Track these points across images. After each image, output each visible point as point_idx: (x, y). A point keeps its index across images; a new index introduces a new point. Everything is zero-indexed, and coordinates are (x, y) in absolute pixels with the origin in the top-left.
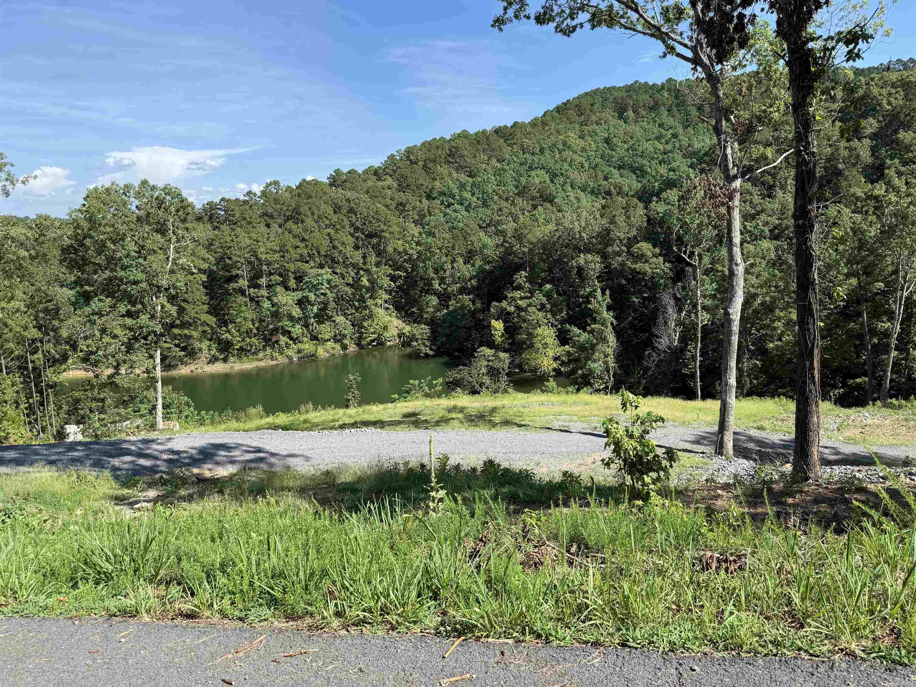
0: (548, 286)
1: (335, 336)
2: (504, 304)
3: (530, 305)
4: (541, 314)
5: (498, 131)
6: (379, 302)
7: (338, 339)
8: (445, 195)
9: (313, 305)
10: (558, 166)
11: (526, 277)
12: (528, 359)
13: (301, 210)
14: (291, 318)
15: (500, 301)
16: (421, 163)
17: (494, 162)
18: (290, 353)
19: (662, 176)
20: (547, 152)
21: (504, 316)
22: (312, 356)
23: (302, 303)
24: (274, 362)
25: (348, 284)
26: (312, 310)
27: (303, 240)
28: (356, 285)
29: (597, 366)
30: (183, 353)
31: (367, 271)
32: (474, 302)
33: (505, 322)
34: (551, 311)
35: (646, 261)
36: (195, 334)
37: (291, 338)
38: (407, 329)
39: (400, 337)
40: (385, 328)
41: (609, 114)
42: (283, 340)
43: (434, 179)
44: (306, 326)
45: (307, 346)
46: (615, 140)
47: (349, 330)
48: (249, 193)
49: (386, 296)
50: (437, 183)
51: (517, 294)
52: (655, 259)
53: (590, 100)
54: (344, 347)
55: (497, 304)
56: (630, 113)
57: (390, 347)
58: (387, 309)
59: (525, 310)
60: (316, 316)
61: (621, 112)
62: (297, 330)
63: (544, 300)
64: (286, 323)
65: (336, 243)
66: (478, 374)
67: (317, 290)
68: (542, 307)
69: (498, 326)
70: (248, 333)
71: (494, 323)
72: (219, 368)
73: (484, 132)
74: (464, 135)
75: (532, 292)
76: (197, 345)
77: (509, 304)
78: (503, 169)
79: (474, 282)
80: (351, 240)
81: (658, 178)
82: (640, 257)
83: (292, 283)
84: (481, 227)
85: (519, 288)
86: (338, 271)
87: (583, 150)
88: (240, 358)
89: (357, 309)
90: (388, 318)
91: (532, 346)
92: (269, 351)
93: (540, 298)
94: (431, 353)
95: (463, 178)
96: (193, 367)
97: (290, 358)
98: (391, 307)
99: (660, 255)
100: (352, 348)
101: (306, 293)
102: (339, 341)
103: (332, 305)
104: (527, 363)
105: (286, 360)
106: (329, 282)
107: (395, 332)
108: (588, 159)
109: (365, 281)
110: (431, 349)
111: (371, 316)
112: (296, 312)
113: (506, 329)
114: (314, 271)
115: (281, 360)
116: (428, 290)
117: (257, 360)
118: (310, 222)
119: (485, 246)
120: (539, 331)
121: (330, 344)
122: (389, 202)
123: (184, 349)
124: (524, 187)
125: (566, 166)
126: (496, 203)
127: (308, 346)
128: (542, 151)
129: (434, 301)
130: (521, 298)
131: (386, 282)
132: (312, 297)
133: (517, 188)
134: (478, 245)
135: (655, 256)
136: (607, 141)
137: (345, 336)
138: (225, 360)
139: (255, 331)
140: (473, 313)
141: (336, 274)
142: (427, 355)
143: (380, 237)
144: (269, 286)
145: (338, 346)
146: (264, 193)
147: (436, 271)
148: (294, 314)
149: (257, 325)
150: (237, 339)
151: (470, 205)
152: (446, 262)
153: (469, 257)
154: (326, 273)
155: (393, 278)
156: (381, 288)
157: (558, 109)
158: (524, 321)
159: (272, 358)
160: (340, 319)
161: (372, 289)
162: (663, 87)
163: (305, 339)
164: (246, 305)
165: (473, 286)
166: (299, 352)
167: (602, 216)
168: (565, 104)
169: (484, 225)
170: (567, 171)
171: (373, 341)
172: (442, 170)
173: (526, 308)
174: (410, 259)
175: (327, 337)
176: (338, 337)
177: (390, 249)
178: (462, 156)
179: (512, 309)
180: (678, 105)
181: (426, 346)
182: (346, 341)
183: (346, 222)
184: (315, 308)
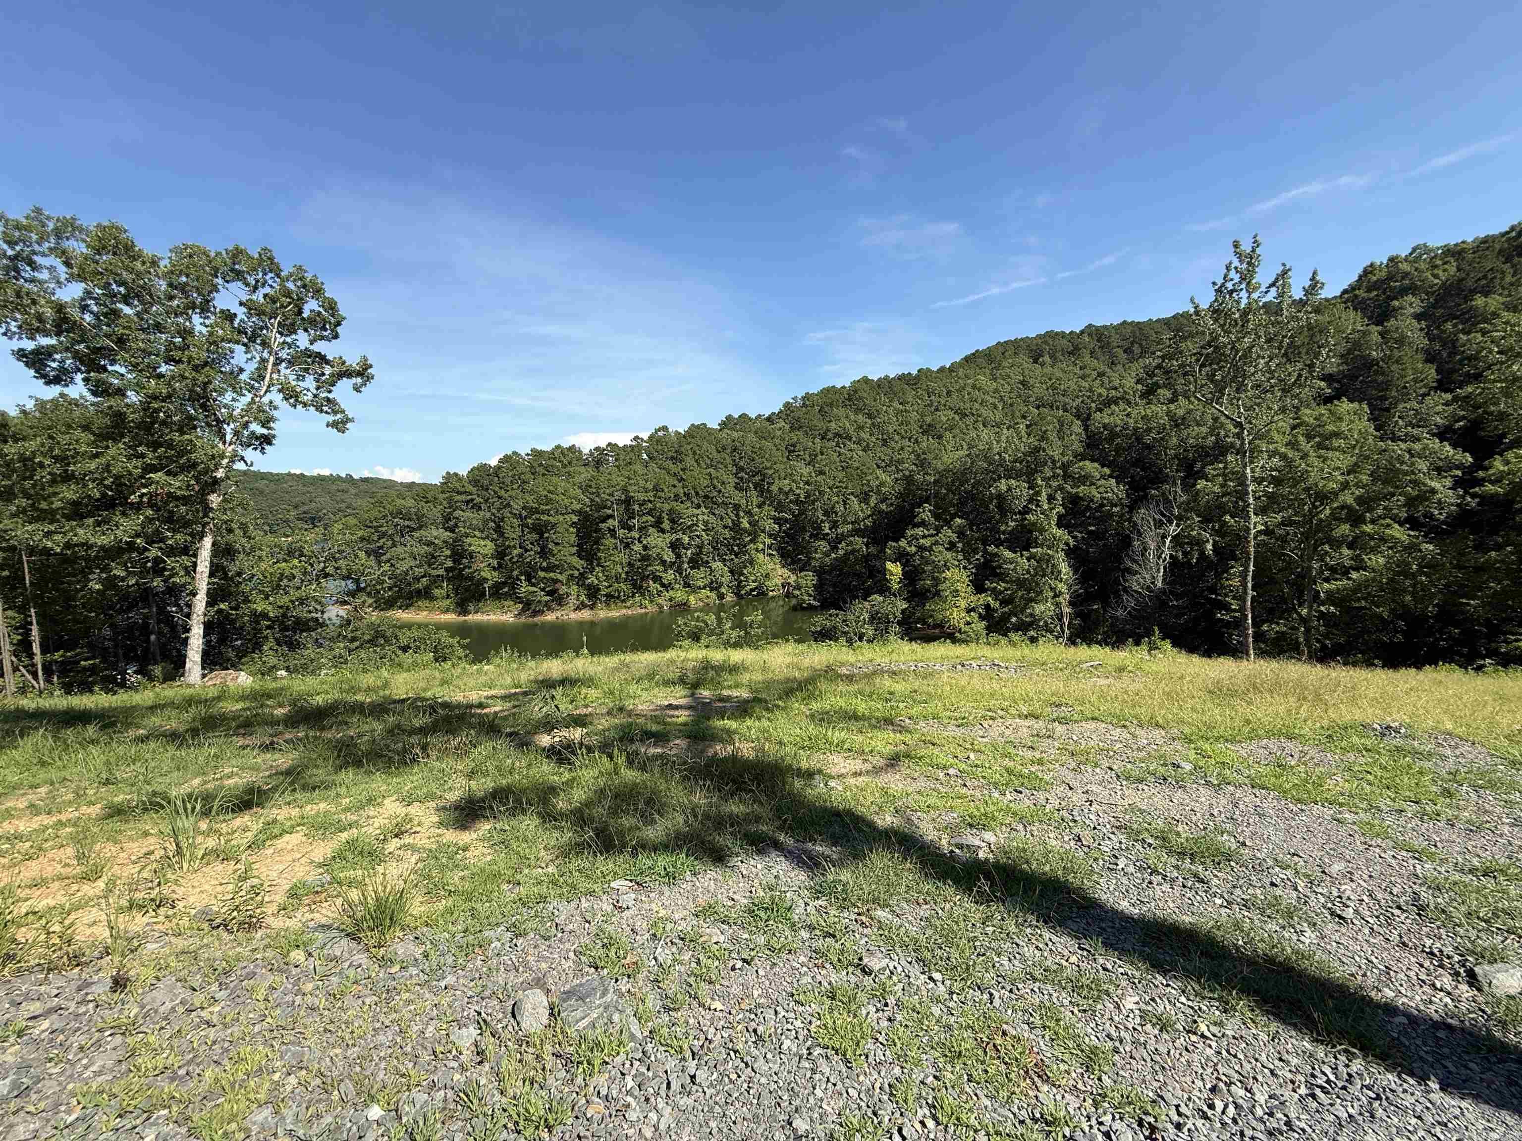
0: (959, 522)
1: (712, 583)
2: (903, 543)
3: (936, 543)
4: (949, 555)
5: (902, 378)
6: (761, 546)
7: (715, 586)
8: (840, 436)
9: (687, 549)
10: (968, 406)
11: (930, 511)
12: (933, 611)
13: (682, 449)
14: (662, 562)
15: (897, 540)
16: (817, 408)
17: (896, 404)
18: (660, 601)
19: (1100, 395)
20: (955, 395)
21: (901, 557)
22: (685, 604)
23: (675, 546)
24: (643, 611)
25: (725, 527)
26: (686, 554)
27: (681, 480)
28: (736, 527)
29: (1043, 609)
30: (548, 598)
31: (749, 513)
32: (867, 545)
33: (904, 565)
34: (962, 551)
35: (1092, 484)
36: (563, 578)
37: (663, 585)
38: (792, 579)
39: (784, 587)
40: (767, 576)
41: (1024, 360)
42: (653, 586)
43: (830, 421)
44: (679, 571)
46: (1032, 381)
47: (727, 578)
48: (636, 438)
49: (768, 541)
50: (833, 424)
51: (920, 531)
52: (1103, 482)
53: (1001, 350)
54: (721, 597)
55: (894, 544)
56: (1047, 358)
57: (773, 597)
58: (770, 555)
59: (930, 549)
60: (691, 560)
61: (1036, 358)
62: (669, 576)
63: (954, 537)
64: (657, 568)
65: (715, 482)
66: (857, 622)
67: (692, 532)
68: (952, 547)
69: (895, 569)
70: (617, 579)
71: (889, 565)
72: (586, 615)
73: (887, 377)
74: (866, 380)
75: (938, 530)
76: (563, 590)
77: (910, 544)
78: (906, 411)
79: (868, 523)
80: (732, 480)
81: (1095, 398)
82: (1085, 479)
83: (666, 525)
84: (878, 467)
85: (923, 524)
86: (716, 512)
87: (996, 391)
88: (608, 604)
89: (736, 555)
90: (770, 566)
91: (937, 593)
92: (638, 598)
93: (948, 534)
94: (816, 604)
95: (861, 418)
96: (559, 614)
97: (661, 607)
98: (775, 553)
99: (1111, 476)
100: (730, 598)
101: (680, 535)
102: (717, 589)
103: (708, 548)
104: (931, 616)
105: (656, 609)
106: (706, 523)
107: (779, 581)
108: (1002, 399)
109: (745, 524)
110: (815, 599)
111: (751, 562)
112: (669, 556)
113: (905, 573)
114: (690, 511)
115: (651, 609)
116: (818, 535)
117: (626, 607)
118: (689, 461)
119: (882, 484)
120: (948, 574)
121: (706, 592)
122: (777, 441)
123: (549, 593)
124: (929, 425)
125: (977, 406)
126: (897, 442)
127: (679, 595)
128: (949, 393)
129: (823, 545)
130: (924, 537)
131: (770, 525)
132: (686, 540)
133: (921, 427)
134: (874, 484)
135: (1103, 477)
136: (1023, 383)
137: (721, 585)
138: (592, 607)
139: (623, 576)
140: (867, 558)
141: (714, 514)
142: (810, 607)
143: (764, 475)
144: (641, 529)
145: (713, 595)
146: (651, 437)
147: (826, 513)
148: (666, 557)
149: (626, 569)
150: (605, 584)
151: (868, 445)
152: (837, 502)
153: (864, 498)
154: (703, 515)
155: (777, 521)
156: (763, 531)
157: (967, 359)
158: (927, 563)
159: (641, 606)
160: (717, 565)
161: (754, 534)
162: (1082, 332)
163: (677, 586)
164: (616, 548)
165: (866, 526)
166: (671, 600)
167: (1029, 435)
168: (973, 354)
169: (883, 464)
170: (977, 410)
171: (752, 590)
172: (840, 412)
173: (931, 547)
174: (797, 500)
175: (700, 584)
176: (715, 585)
177: (774, 488)
178: (861, 398)
179: (913, 549)
180: (1101, 347)
181: (810, 596)
182: (723, 590)
183: (729, 460)
184: (689, 552)
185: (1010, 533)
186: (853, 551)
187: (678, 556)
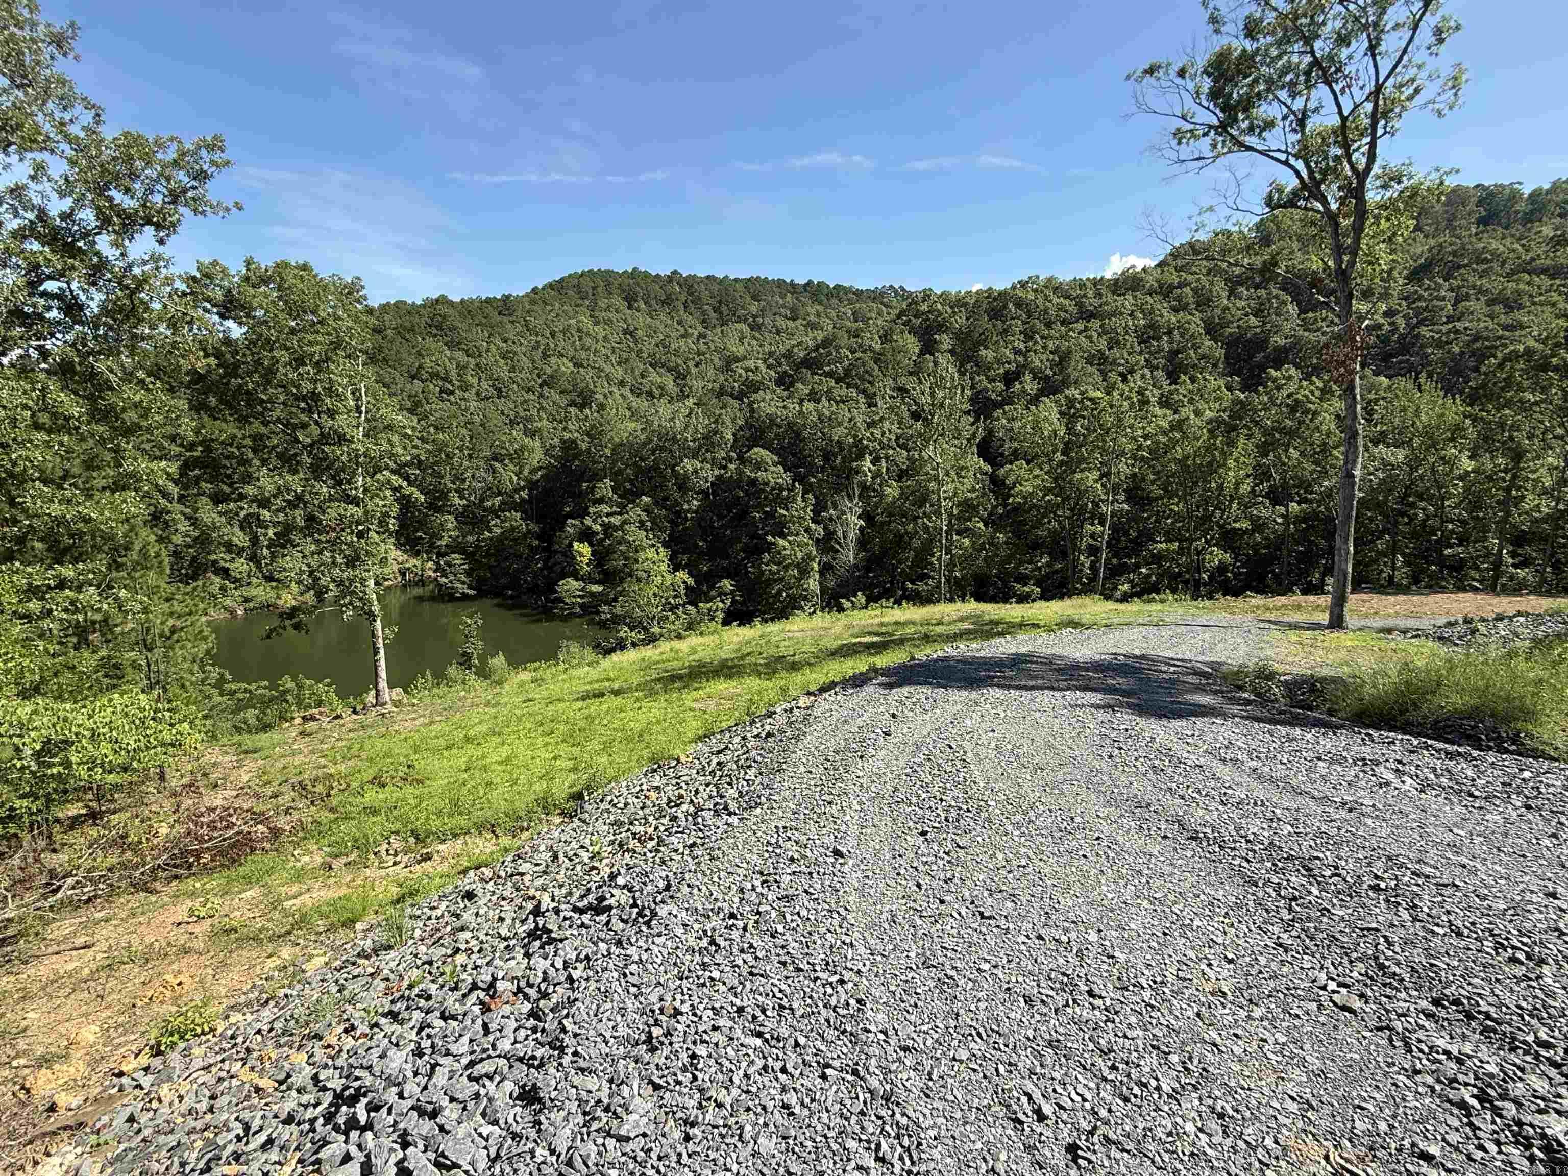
0: (645, 499)
2: (588, 521)
9: (266, 528)
11: (610, 487)
14: (229, 547)
15: (578, 518)
18: (228, 602)
21: (586, 535)
22: (270, 605)
23: (245, 524)
26: (266, 535)
33: (593, 544)
35: (766, 470)
37: (230, 580)
38: (412, 562)
39: (403, 575)
41: (618, 301)
42: (216, 582)
44: (254, 558)
45: (259, 591)
51: (605, 509)
52: (774, 468)
55: (574, 522)
56: (641, 304)
59: (618, 528)
60: (273, 544)
61: (630, 301)
62: (240, 566)
63: (644, 515)
64: (221, 556)
67: (272, 504)
68: (642, 525)
69: (584, 550)
71: (574, 545)
75: (622, 507)
77: (594, 521)
79: (524, 494)
82: (759, 465)
85: (605, 501)
91: (631, 573)
93: (635, 513)
94: (472, 592)
97: (230, 611)
99: (778, 463)
101: (254, 509)
105: (224, 615)
107: (395, 567)
110: (470, 587)
112: (240, 538)
113: (593, 553)
119: (524, 447)
120: (644, 555)
127: (261, 592)
130: (609, 514)
134: (512, 447)
135: (775, 464)
140: (526, 537)
142: (465, 597)
148: (235, 541)
158: (621, 543)
163: (255, 581)
165: (523, 500)
168: (558, 282)
173: (621, 526)
179: (600, 528)
181: (464, 583)
184: (271, 533)
185: (696, 512)
186: (513, 529)
187: (255, 541)
